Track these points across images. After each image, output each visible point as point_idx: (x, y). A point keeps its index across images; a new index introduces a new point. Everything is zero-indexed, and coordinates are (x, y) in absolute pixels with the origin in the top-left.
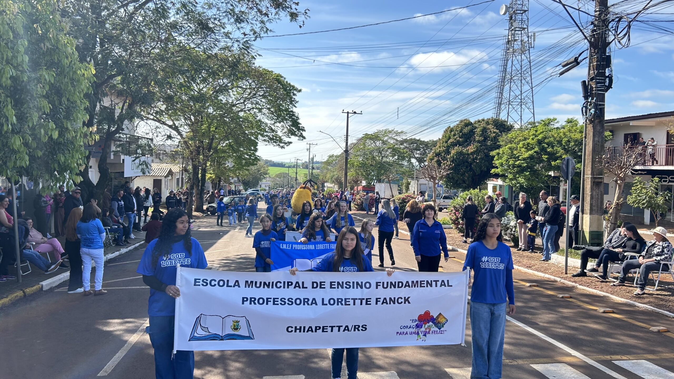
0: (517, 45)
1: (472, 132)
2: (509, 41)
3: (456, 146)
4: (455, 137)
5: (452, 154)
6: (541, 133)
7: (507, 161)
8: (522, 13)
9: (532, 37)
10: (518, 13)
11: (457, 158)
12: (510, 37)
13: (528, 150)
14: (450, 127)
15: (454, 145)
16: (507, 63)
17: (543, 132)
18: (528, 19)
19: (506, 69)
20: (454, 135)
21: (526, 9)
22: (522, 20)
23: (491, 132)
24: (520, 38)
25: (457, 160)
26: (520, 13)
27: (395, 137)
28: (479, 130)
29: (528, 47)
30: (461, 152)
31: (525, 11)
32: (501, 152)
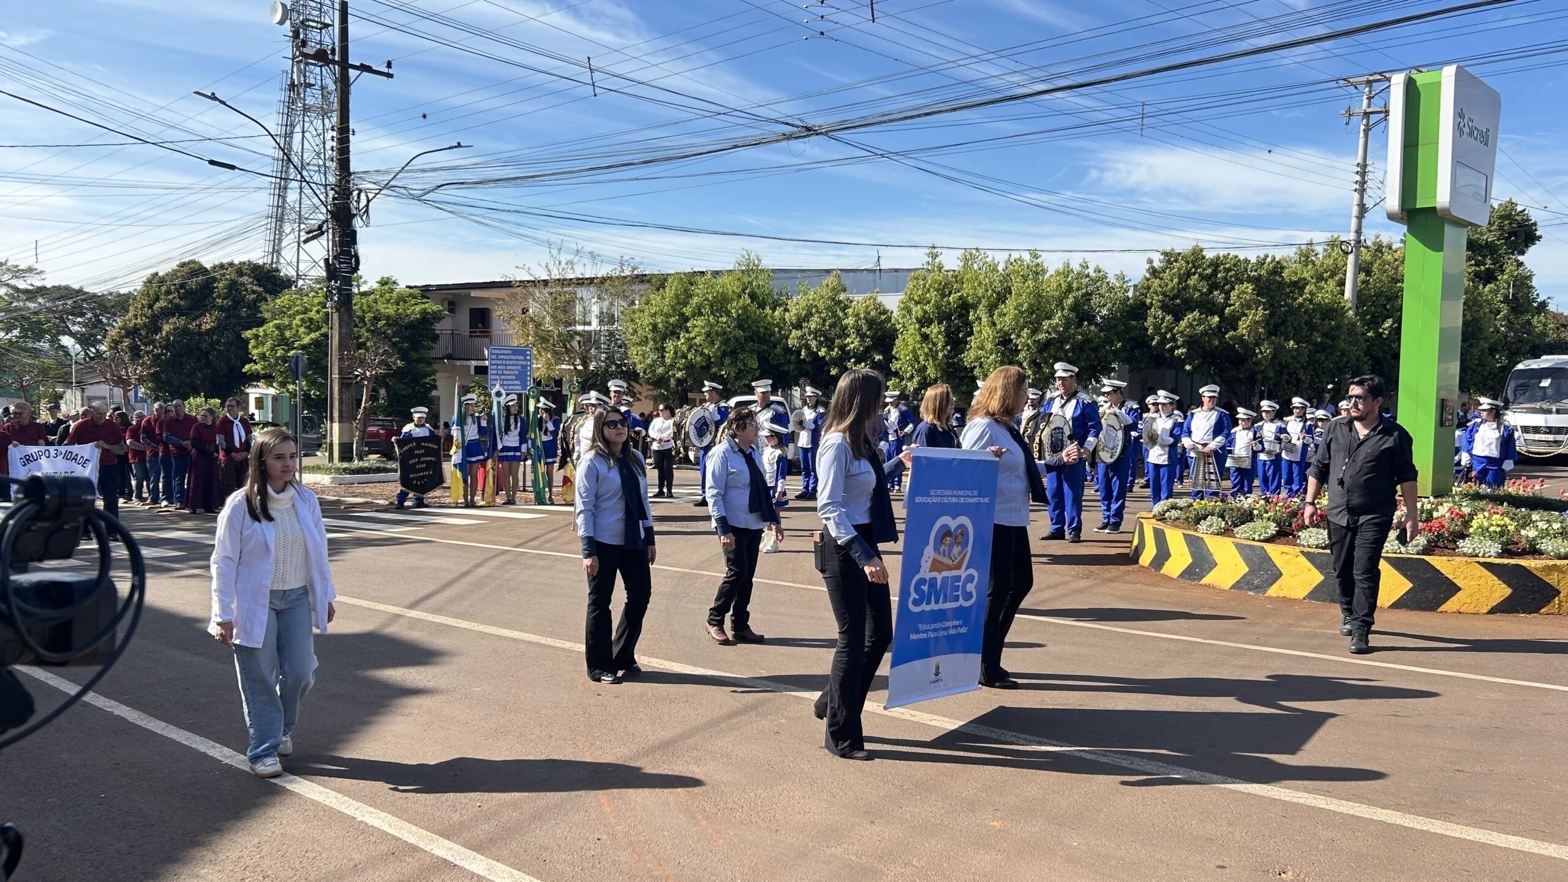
0: (313, 97)
1: (207, 289)
4: (171, 297)
5: (164, 333)
7: (273, 349)
10: (313, 27)
12: (295, 77)
13: (310, 330)
14: (157, 274)
15: (166, 313)
16: (292, 133)
21: (328, 21)
23: (246, 290)
24: (318, 82)
25: (176, 344)
28: (221, 285)
30: (183, 328)
32: (261, 334)
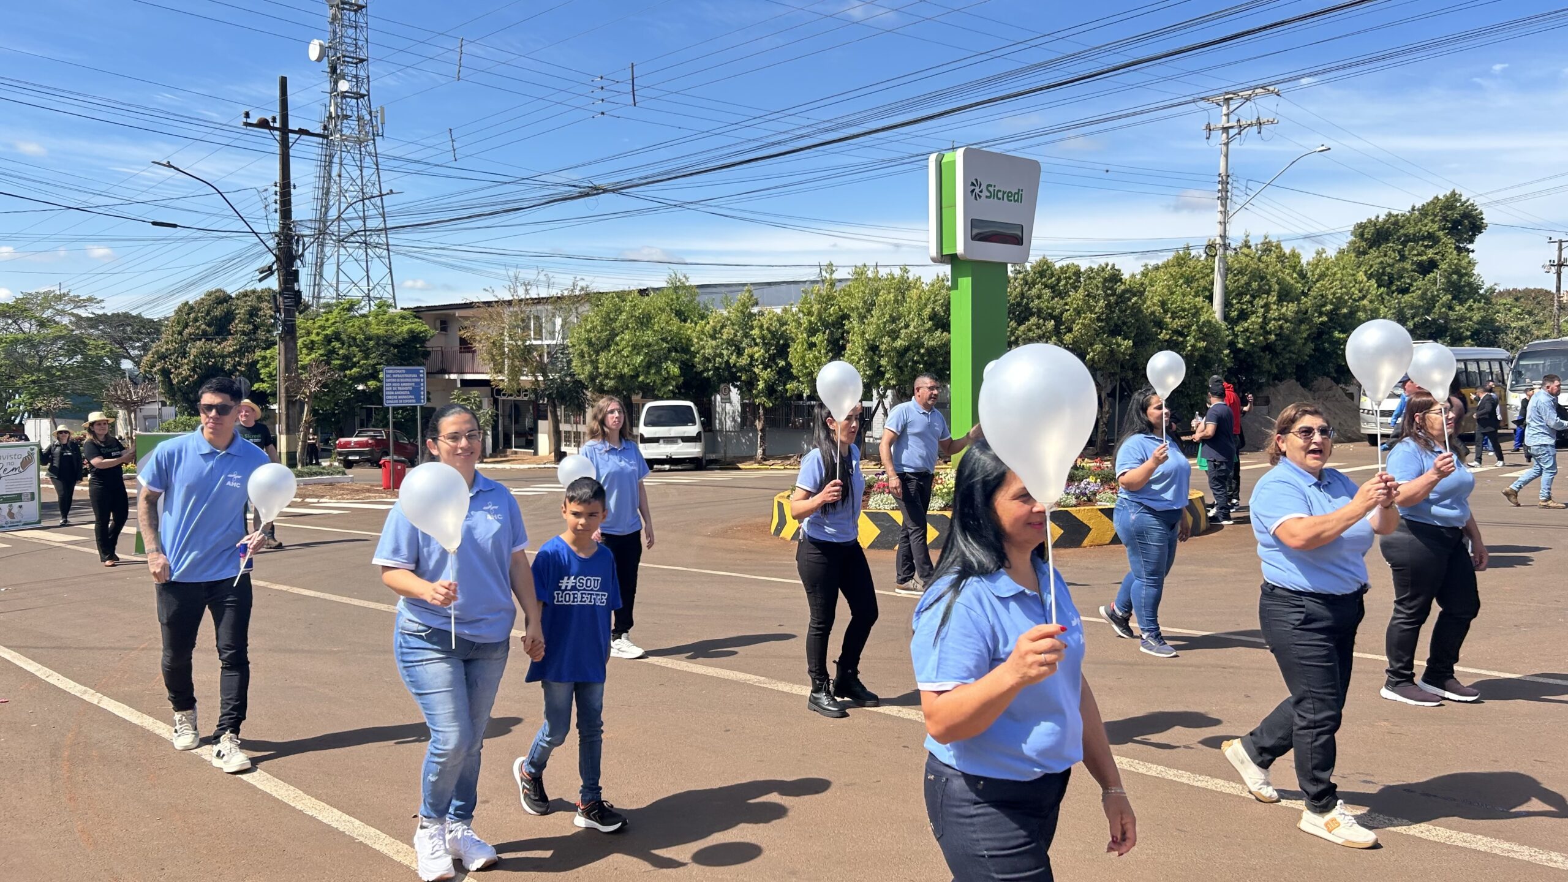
0: (350, 128)
1: (229, 316)
2: (330, 117)
3: (200, 340)
4: (198, 324)
5: (192, 357)
6: (333, 324)
8: (356, 64)
9: (379, 115)
10: (348, 62)
11: (204, 364)
12: (332, 109)
14: (187, 303)
15: (195, 338)
16: (331, 162)
17: (335, 322)
18: (368, 77)
19: (330, 175)
20: (196, 320)
21: (362, 57)
22: (356, 77)
24: (356, 113)
25: (202, 367)
26: (352, 63)
27: (75, 311)
28: (243, 311)
29: (371, 134)
30: (208, 353)
31: (362, 61)
